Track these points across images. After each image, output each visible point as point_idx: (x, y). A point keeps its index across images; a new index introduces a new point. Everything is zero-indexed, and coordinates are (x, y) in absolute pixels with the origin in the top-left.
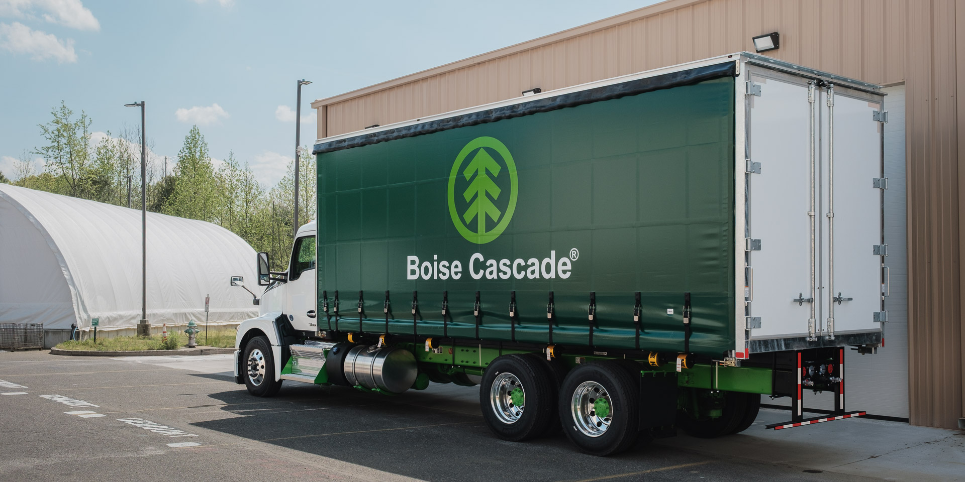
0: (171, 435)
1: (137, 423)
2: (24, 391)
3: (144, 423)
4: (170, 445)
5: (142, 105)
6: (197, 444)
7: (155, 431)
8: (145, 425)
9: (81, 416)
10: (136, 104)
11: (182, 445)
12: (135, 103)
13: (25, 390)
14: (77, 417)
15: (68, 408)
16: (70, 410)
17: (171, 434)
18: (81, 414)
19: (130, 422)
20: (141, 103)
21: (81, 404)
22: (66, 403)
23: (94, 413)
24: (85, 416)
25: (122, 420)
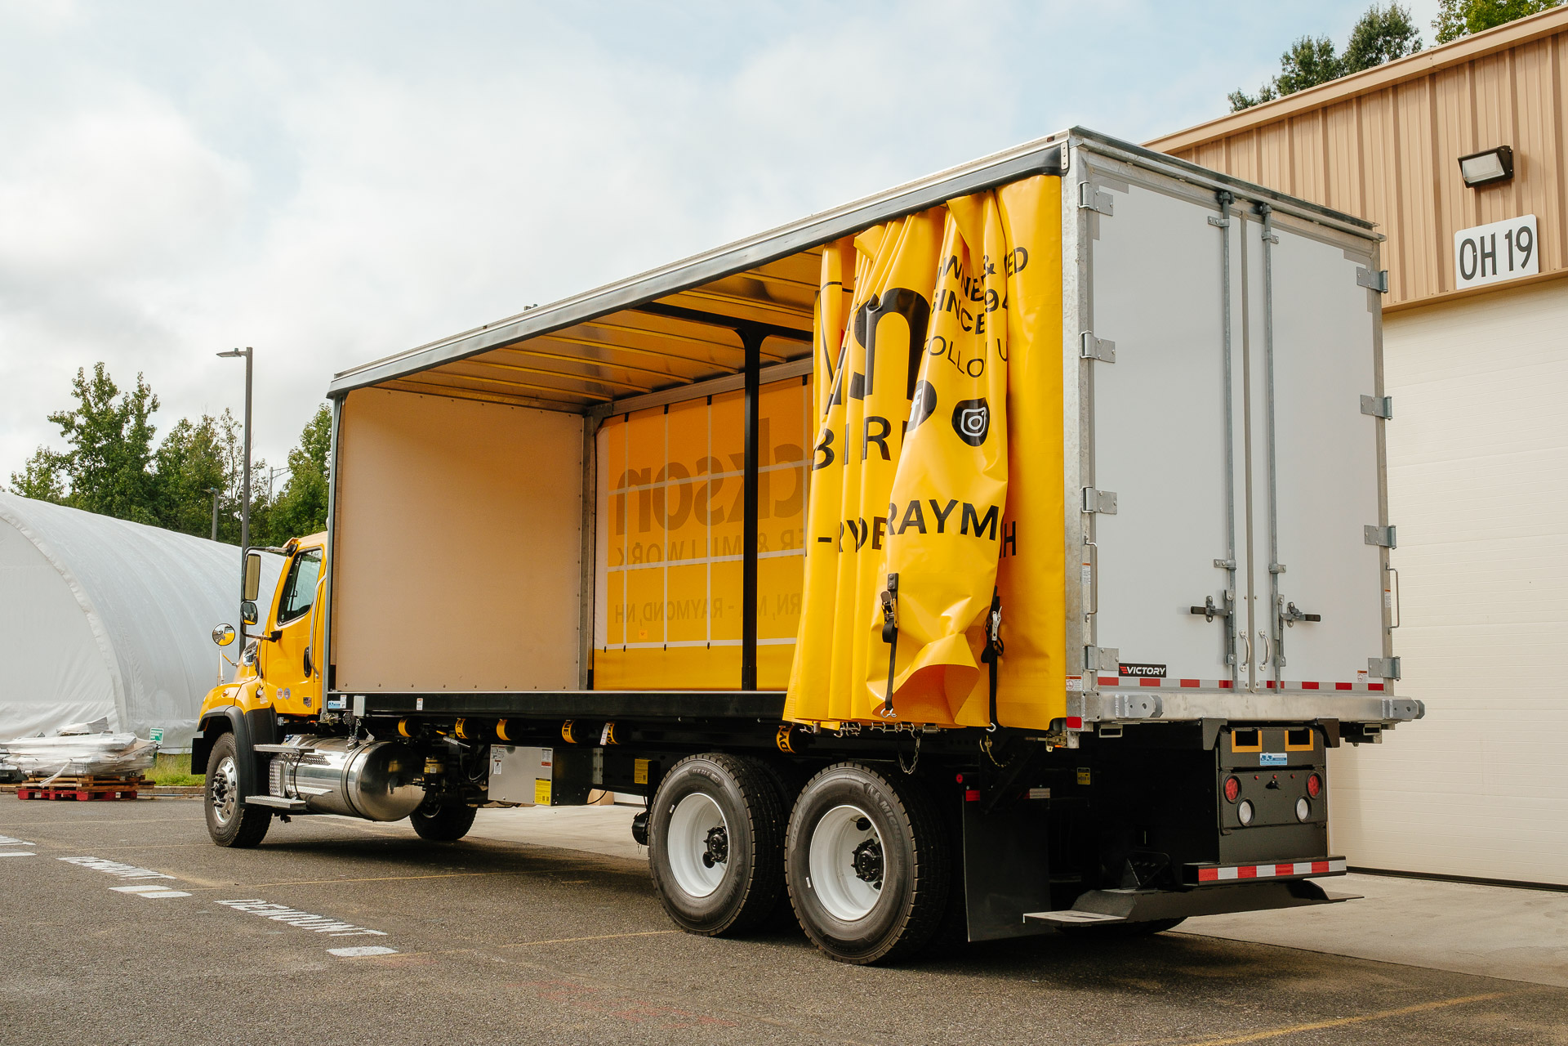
0: (331, 933)
1: (256, 909)
2: (28, 851)
3: (270, 908)
4: (334, 952)
5: (249, 354)
6: (390, 951)
7: (295, 924)
8: (272, 912)
9: (143, 895)
10: (237, 353)
11: (359, 951)
12: (237, 349)
13: (29, 849)
14: (134, 896)
15: (116, 880)
16: (121, 884)
17: (329, 930)
18: (143, 892)
19: (241, 907)
20: (245, 350)
21: (139, 874)
22: (109, 871)
23: (168, 891)
24: (149, 896)
25: (225, 903)
